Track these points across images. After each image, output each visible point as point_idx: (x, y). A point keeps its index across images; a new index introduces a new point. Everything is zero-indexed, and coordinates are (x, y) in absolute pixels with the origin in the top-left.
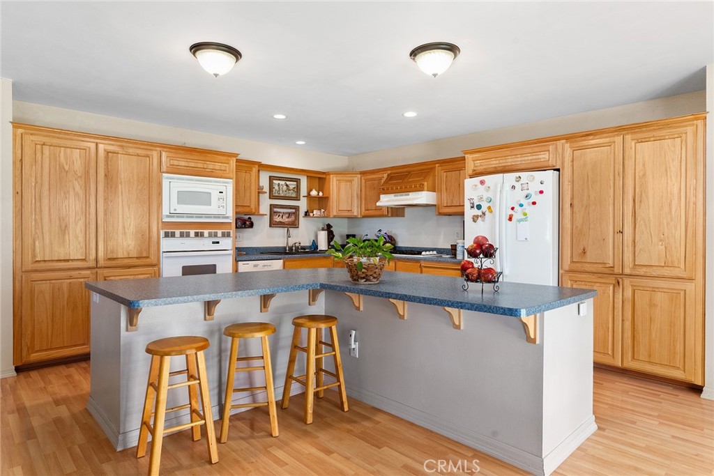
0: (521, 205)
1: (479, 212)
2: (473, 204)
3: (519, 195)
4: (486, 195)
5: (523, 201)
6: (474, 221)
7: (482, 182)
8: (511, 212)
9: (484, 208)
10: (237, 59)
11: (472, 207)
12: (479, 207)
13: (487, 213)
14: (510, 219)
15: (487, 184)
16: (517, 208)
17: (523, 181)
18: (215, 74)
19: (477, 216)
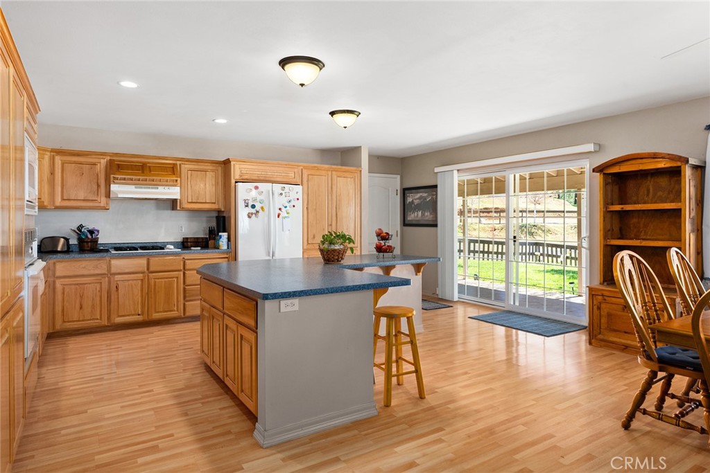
0: (286, 207)
1: (253, 211)
2: (248, 204)
3: (284, 200)
4: (259, 198)
5: (287, 205)
6: (249, 217)
7: (256, 188)
8: (279, 212)
9: (258, 208)
10: (321, 69)
11: (247, 206)
12: (253, 206)
13: (261, 211)
14: (278, 216)
15: (260, 189)
16: (284, 209)
17: (287, 190)
18: (300, 84)
19: (252, 214)
